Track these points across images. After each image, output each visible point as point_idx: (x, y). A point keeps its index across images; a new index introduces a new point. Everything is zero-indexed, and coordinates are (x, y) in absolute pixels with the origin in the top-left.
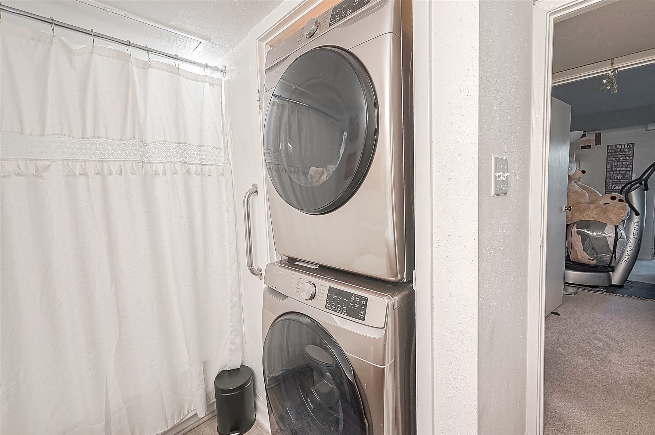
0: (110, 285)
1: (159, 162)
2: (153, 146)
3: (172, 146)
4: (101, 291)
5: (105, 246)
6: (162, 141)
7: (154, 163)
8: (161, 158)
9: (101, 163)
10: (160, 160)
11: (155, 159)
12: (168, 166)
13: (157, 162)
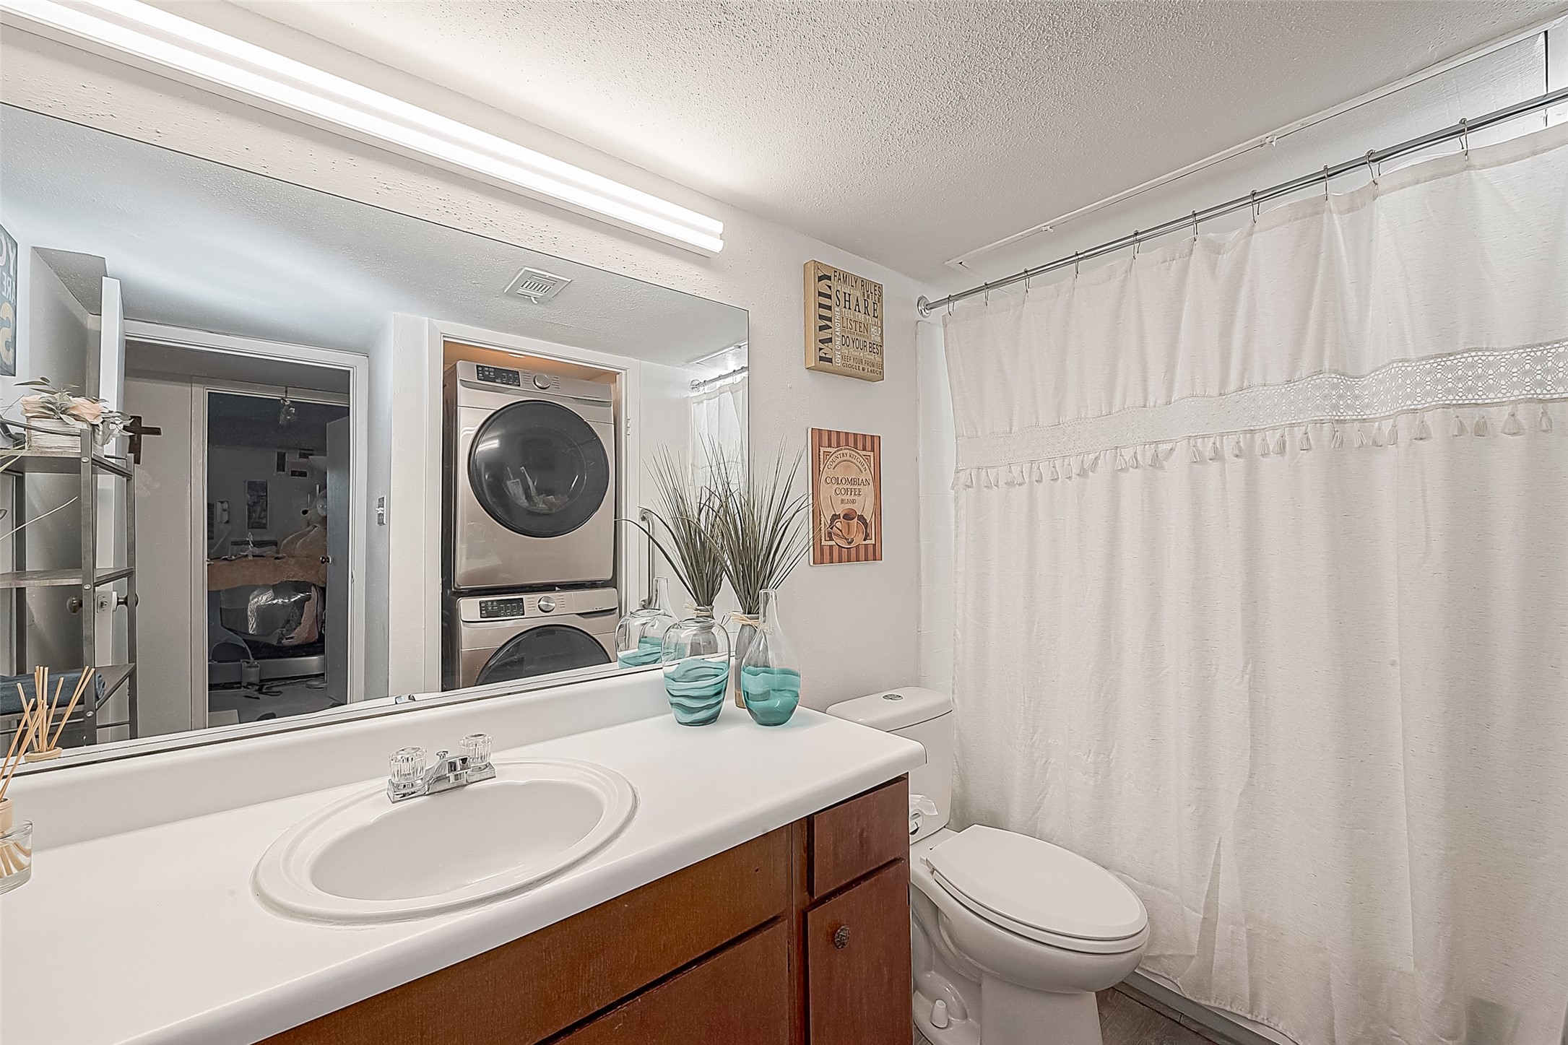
0: (1241, 669)
1: (1387, 413)
2: (1373, 379)
3: (1421, 367)
4: (1227, 674)
5: (1239, 593)
6: (1394, 363)
7: (1373, 420)
8: (1390, 405)
9: (1248, 436)
10: (1388, 409)
11: (1376, 408)
12: (1403, 421)
13: (1382, 415)
